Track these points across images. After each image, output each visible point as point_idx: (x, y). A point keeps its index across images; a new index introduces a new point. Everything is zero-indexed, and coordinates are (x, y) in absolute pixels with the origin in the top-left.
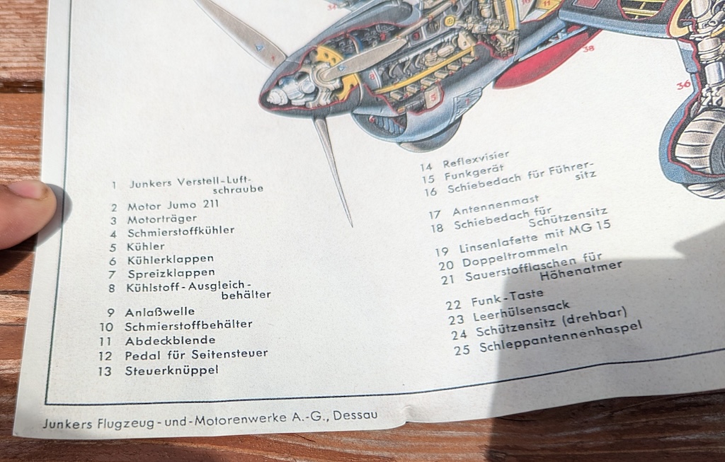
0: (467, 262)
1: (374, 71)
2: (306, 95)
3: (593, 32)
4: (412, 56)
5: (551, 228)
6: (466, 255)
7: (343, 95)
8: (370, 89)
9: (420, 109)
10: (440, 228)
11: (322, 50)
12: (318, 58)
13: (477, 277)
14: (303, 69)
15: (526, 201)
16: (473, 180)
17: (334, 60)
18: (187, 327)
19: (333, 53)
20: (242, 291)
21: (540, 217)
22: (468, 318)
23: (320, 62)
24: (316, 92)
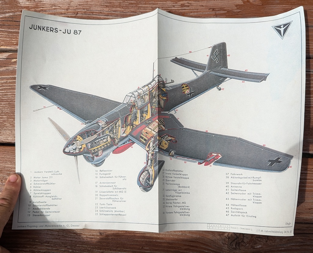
0: (100, 195)
1: (89, 144)
2: (74, 150)
3: (133, 143)
4: (98, 141)
5: (116, 190)
6: (100, 193)
7: (82, 150)
8: (88, 149)
9: (97, 156)
10: (97, 186)
11: (78, 137)
12: (78, 139)
13: (102, 199)
14: (74, 142)
15: (113, 183)
16: (105, 176)
17: (81, 140)
18: (45, 206)
19: (81, 138)
20: (56, 198)
21: (115, 187)
22: (99, 207)
23: (78, 140)
24: (76, 149)
